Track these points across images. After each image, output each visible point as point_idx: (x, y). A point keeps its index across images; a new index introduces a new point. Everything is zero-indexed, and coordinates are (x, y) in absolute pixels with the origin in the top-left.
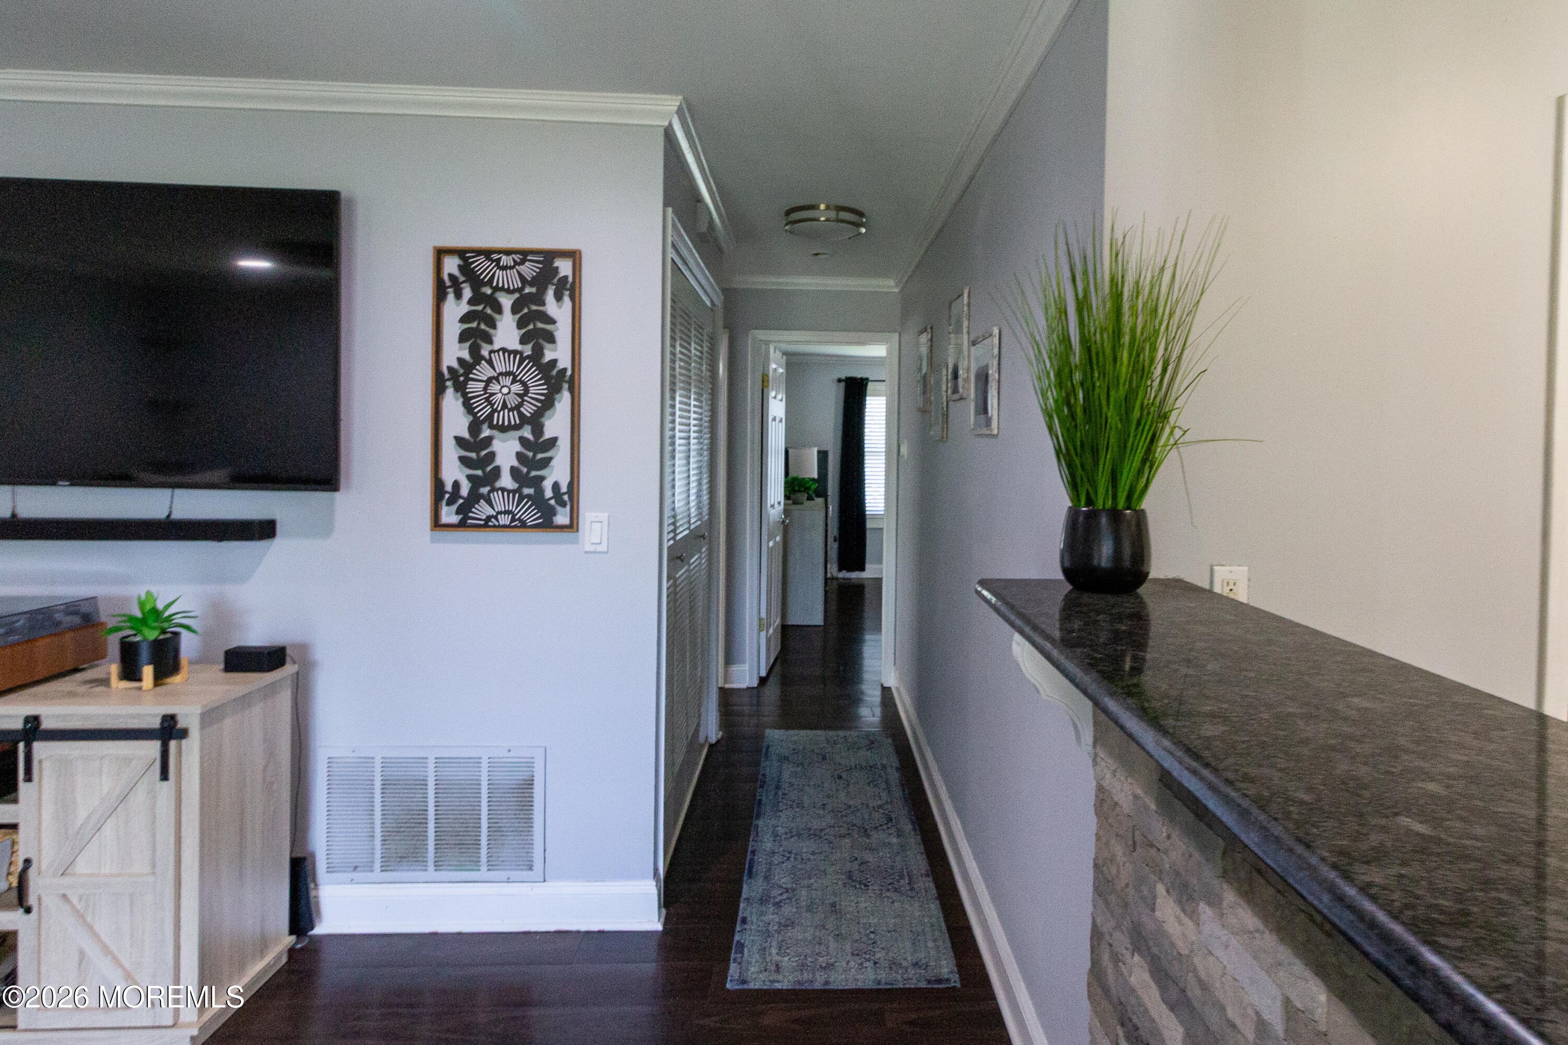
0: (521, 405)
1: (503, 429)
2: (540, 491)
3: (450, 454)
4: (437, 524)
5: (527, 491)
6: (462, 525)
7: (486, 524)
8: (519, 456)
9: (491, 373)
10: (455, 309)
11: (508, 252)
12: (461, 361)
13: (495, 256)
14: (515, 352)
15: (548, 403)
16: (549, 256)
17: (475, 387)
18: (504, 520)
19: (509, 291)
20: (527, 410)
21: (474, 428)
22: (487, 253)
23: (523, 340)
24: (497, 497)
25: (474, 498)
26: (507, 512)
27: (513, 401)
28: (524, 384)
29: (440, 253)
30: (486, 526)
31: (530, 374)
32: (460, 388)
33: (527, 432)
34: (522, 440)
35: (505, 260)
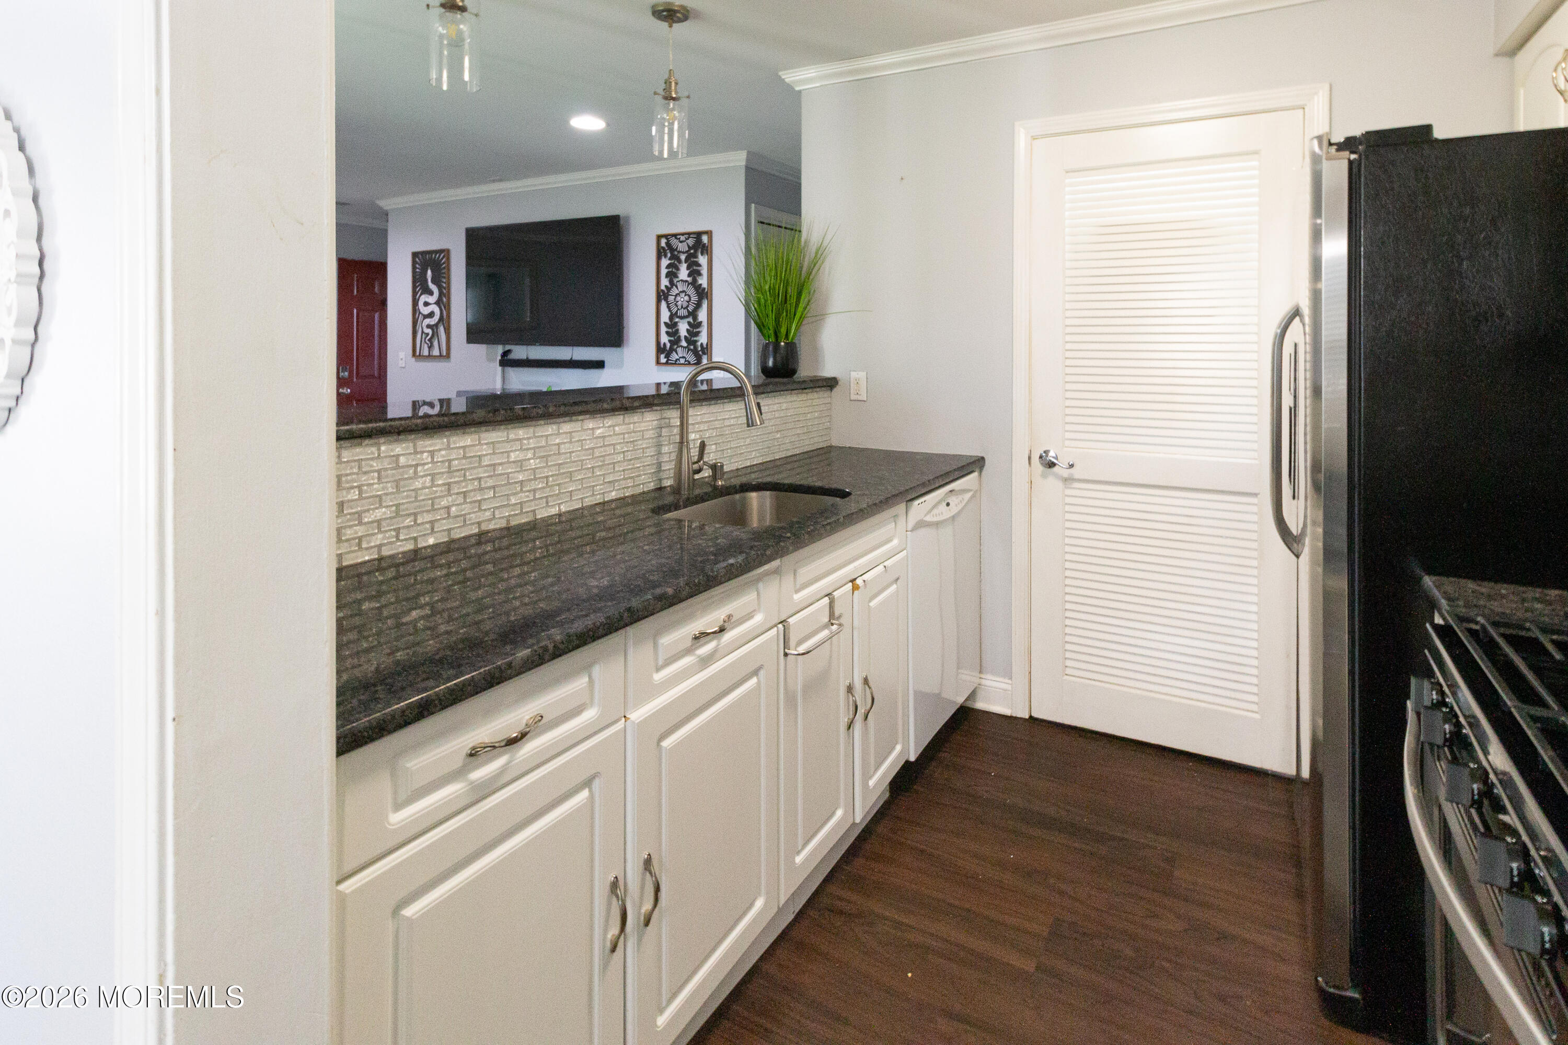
0: (688, 306)
1: (682, 318)
2: (695, 348)
3: (664, 329)
4: (658, 362)
5: (692, 347)
6: (667, 363)
7: (676, 363)
8: (688, 330)
9: (677, 292)
10: (665, 262)
11: (683, 234)
12: (666, 287)
13: (678, 237)
14: (686, 281)
15: (698, 305)
16: (699, 235)
17: (671, 298)
18: (682, 361)
19: (683, 253)
20: (691, 308)
21: (671, 318)
22: (675, 235)
23: (689, 275)
24: (679, 350)
25: (672, 350)
26: (683, 357)
27: (685, 304)
28: (689, 296)
29: (659, 237)
30: (675, 364)
31: (691, 291)
32: (666, 299)
33: (691, 320)
34: (689, 323)
35: (682, 238)
